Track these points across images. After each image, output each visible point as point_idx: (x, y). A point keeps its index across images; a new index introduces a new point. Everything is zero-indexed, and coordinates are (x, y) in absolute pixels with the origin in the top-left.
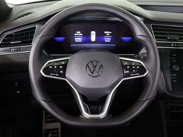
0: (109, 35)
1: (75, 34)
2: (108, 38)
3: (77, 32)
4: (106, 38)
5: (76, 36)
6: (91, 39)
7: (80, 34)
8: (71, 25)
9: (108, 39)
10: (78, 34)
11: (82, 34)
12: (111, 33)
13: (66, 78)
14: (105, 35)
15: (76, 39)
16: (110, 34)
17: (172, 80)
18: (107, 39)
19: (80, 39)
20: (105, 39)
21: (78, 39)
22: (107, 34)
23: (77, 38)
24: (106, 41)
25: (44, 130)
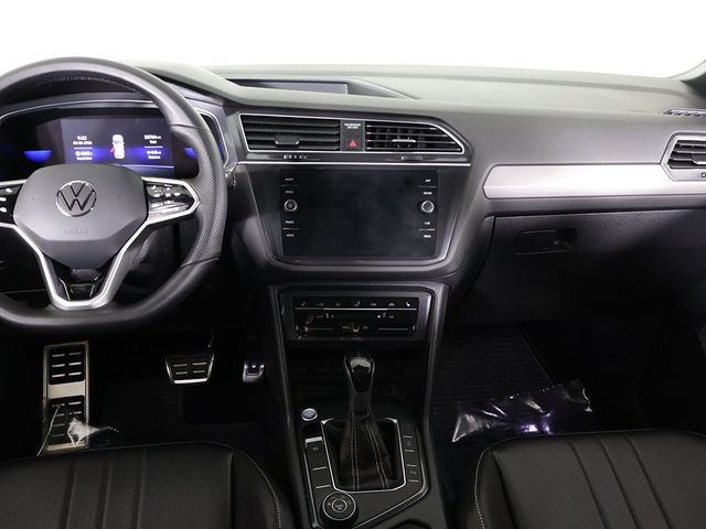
0: (155, 142)
1: (75, 143)
2: (153, 149)
3: (79, 138)
4: (150, 150)
5: (78, 146)
6: (113, 154)
7: (86, 143)
8: (64, 122)
9: (156, 152)
10: (81, 143)
11: (90, 143)
12: (159, 137)
13: (14, 223)
14: (147, 143)
15: (77, 153)
16: (157, 140)
17: (284, 233)
18: (152, 152)
19: (87, 153)
20: (148, 152)
21: (83, 154)
22: (151, 142)
23: (80, 151)
24: (150, 157)
25: (44, 402)
